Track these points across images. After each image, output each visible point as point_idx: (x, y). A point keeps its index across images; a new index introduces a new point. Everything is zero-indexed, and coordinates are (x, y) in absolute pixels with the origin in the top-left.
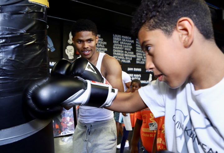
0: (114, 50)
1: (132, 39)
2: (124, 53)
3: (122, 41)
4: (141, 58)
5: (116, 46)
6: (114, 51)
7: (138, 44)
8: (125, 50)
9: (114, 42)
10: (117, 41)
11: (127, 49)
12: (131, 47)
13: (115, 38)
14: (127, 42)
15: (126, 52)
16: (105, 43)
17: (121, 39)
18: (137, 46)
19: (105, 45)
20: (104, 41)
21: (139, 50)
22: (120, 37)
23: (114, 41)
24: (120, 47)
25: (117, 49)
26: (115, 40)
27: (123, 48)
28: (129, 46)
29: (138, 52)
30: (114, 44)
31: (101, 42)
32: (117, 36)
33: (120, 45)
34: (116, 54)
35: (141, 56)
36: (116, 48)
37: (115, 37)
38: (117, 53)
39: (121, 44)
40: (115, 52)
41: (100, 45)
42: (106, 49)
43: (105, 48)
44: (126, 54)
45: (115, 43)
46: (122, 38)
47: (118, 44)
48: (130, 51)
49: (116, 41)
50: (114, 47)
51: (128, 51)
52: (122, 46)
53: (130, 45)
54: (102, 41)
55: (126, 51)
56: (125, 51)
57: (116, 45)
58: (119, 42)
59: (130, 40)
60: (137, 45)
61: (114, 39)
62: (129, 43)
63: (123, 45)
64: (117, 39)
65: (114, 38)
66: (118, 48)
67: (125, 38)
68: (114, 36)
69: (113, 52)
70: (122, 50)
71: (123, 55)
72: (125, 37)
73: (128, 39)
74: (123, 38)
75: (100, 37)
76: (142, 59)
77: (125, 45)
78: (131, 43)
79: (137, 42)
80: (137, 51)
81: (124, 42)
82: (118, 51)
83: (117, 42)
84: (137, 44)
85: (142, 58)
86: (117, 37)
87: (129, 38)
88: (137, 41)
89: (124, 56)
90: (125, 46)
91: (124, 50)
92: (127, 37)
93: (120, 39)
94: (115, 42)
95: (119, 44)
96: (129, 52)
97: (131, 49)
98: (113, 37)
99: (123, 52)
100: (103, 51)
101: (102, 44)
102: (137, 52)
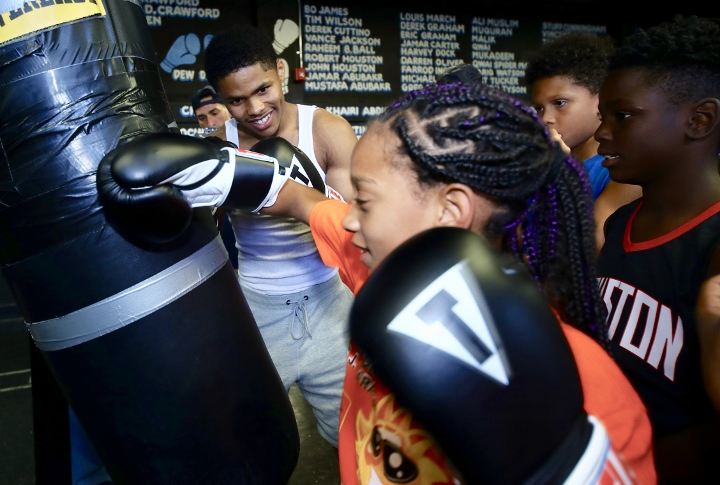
0: (403, 58)
1: (458, 22)
2: (434, 66)
3: (427, 31)
4: (489, 77)
5: (408, 48)
6: (402, 62)
7: (479, 35)
8: (437, 55)
9: (403, 35)
10: (413, 31)
11: (444, 54)
12: (456, 46)
13: (407, 25)
14: (442, 32)
15: (439, 62)
16: (377, 42)
17: (425, 26)
18: (475, 42)
19: (376, 48)
20: (373, 36)
21: (481, 51)
22: (422, 19)
23: (402, 33)
24: (421, 48)
25: (412, 57)
26: (405, 30)
27: (430, 52)
28: (448, 43)
29: (479, 60)
30: (402, 41)
31: (364, 39)
32: (411, 16)
33: (421, 44)
34: (409, 69)
35: (487, 68)
36: (410, 52)
37: (405, 21)
38: (411, 66)
39: (423, 41)
40: (406, 65)
41: (362, 49)
42: (380, 60)
43: (376, 55)
44: (441, 66)
45: (407, 39)
46: (426, 23)
47: (414, 40)
48: (452, 59)
49: (410, 31)
50: (403, 51)
51: (445, 59)
52: (426, 44)
53: (453, 41)
54: (368, 38)
55: (441, 57)
56: (438, 60)
57: (409, 43)
58: (419, 33)
59: (452, 24)
60: (474, 38)
61: (402, 28)
62: (449, 33)
63: (430, 41)
64: (412, 27)
65: (404, 25)
66: (416, 51)
67: (436, 22)
68: (402, 18)
69: (400, 66)
70: (428, 57)
71: (431, 73)
72: (436, 18)
73: (445, 24)
74: (430, 21)
75: (360, 24)
76: (492, 79)
77: (436, 40)
78: (454, 33)
79: (474, 29)
80: (474, 54)
81: (433, 32)
82: (415, 60)
83: (413, 35)
84: (475, 34)
85: (492, 74)
86: (411, 21)
87: (448, 19)
88: (475, 25)
89: (434, 74)
90: (438, 44)
91: (434, 57)
92: (442, 18)
93: (422, 26)
94: (407, 35)
95: (420, 39)
96: (448, 61)
97: (456, 51)
98: (400, 21)
99: (430, 61)
100: (372, 64)
101: (368, 45)
102: (475, 58)
